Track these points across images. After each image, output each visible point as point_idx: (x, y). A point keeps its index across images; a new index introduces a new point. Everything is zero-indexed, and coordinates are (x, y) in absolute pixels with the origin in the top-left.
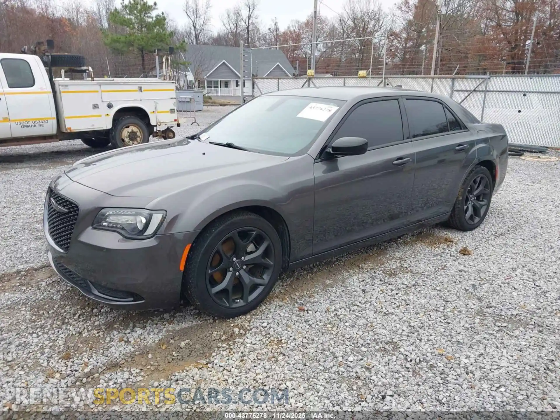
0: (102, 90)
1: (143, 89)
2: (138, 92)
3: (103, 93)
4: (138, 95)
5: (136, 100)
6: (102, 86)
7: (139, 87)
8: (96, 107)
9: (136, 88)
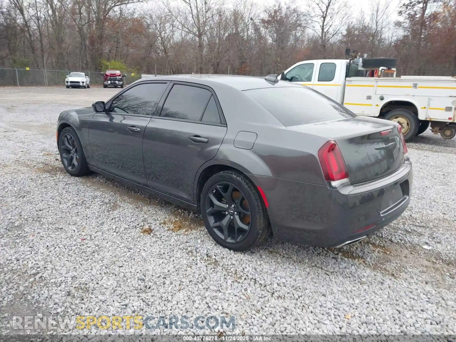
0: (378, 85)
1: (418, 86)
2: (411, 89)
3: (378, 88)
4: (412, 91)
5: (407, 95)
6: (378, 82)
7: (414, 84)
8: (369, 98)
9: (411, 84)
